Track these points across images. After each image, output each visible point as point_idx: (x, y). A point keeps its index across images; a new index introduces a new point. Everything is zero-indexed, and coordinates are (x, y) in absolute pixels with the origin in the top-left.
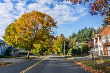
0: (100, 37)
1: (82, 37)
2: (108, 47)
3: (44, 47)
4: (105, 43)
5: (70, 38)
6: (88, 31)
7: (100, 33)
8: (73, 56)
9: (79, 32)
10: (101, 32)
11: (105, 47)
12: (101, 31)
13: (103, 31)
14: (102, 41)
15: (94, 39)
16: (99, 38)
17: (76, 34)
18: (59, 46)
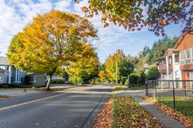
0: (176, 54)
1: (159, 55)
2: (190, 73)
3: (85, 71)
4: (185, 65)
5: (141, 56)
6: (170, 44)
7: (176, 45)
8: (130, 87)
9: (155, 45)
10: (179, 44)
11: (186, 72)
12: (179, 42)
13: (182, 42)
14: (180, 61)
15: (167, 59)
16: (173, 55)
17: (150, 48)
18: (113, 70)
